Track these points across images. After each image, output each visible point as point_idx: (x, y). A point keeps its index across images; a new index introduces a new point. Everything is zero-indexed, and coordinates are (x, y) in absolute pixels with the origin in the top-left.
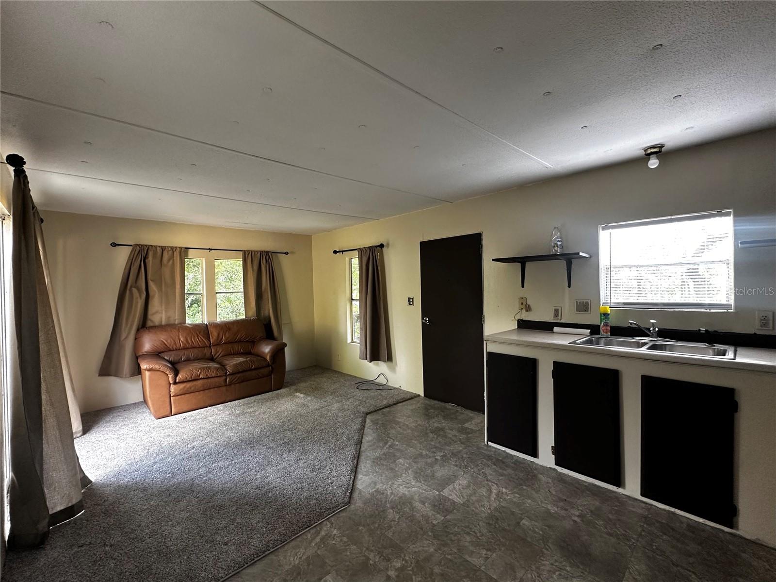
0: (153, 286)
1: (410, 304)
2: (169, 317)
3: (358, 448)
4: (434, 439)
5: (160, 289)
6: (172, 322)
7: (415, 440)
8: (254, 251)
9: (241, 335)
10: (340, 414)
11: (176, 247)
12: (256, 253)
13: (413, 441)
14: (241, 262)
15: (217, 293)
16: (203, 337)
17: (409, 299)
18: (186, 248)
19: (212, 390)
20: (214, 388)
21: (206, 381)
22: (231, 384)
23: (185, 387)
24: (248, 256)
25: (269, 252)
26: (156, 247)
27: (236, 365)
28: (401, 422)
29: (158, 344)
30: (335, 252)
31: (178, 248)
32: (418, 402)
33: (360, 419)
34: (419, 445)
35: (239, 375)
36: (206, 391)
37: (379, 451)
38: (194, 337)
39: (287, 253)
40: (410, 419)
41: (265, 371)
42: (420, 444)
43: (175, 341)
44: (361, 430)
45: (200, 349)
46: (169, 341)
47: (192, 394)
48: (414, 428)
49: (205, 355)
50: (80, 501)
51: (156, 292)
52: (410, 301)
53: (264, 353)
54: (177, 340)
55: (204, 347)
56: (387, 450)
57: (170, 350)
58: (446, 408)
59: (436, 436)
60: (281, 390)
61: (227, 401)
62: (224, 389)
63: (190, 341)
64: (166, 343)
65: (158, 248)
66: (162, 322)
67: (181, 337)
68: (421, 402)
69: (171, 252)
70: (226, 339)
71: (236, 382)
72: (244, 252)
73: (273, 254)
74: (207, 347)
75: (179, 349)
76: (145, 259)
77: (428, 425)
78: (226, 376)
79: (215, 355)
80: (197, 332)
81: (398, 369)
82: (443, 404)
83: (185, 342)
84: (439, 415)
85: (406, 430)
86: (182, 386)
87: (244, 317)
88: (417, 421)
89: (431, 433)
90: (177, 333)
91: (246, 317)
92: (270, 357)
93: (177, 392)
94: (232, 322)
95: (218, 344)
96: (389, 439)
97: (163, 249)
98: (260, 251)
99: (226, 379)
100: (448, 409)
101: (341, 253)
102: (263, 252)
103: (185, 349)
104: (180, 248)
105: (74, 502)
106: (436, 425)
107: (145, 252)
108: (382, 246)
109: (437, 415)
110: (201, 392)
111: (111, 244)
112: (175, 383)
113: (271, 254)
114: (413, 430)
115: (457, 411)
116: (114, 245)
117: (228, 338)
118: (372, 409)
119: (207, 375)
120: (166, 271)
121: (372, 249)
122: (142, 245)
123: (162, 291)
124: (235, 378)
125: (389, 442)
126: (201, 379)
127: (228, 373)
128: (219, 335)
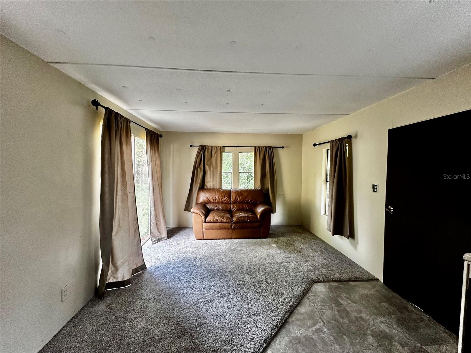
0: (207, 167)
1: (374, 191)
2: (214, 185)
3: (286, 316)
4: (371, 347)
5: (210, 169)
6: (215, 187)
7: (347, 337)
8: (261, 147)
9: (248, 199)
10: (292, 274)
11: (218, 146)
12: (263, 148)
13: (345, 337)
14: (253, 154)
15: (239, 172)
16: (227, 198)
17: (374, 186)
18: (223, 146)
19: (224, 230)
20: (225, 229)
21: (221, 224)
22: (234, 229)
23: (210, 225)
24: (257, 150)
25: (270, 147)
26: (209, 146)
27: (238, 218)
28: (341, 304)
29: (205, 199)
30: (315, 145)
31: (219, 147)
32: (374, 287)
33: (304, 286)
34: (349, 347)
35: (239, 224)
36: (221, 230)
37: (303, 330)
38: (223, 197)
39: (283, 147)
40: (355, 305)
41: (256, 224)
42: (351, 345)
43: (213, 198)
44: (299, 298)
45: (225, 204)
46: (210, 198)
47: (214, 230)
48: (354, 319)
49: (227, 208)
50: (129, 279)
51: (208, 171)
52: (375, 188)
53: (257, 212)
54: (214, 198)
55: (227, 203)
56: (311, 334)
57: (211, 203)
58: (406, 308)
59: (376, 344)
60: (266, 239)
61: (232, 238)
62: (231, 230)
63: (220, 199)
64: (209, 198)
65: (210, 147)
66: (210, 187)
67: (216, 196)
68: (377, 288)
69: (216, 149)
70: (240, 200)
71: (238, 228)
72: (255, 147)
73: (273, 148)
74: (229, 203)
75: (215, 203)
76: (204, 152)
77: (372, 323)
78: (232, 223)
79: (232, 209)
80: (225, 194)
81: (359, 247)
82: (404, 301)
83: (218, 199)
84: (393, 314)
85: (343, 318)
86: (209, 224)
87: (254, 188)
88: (361, 312)
89: (372, 336)
90: (215, 194)
91: (255, 188)
92: (260, 216)
93: (206, 227)
94: (244, 190)
95: (235, 203)
96: (320, 320)
97: (212, 147)
98: (265, 147)
99: (232, 225)
100: (408, 311)
101: (320, 145)
102: (267, 147)
103: (218, 203)
104: (220, 146)
105: (125, 279)
106: (383, 327)
107: (204, 149)
108: (350, 137)
109: (390, 314)
110: (219, 230)
111: (190, 146)
112: (205, 222)
113: (272, 149)
114: (351, 321)
115: (422, 320)
116: (191, 146)
117: (241, 199)
118: (321, 278)
119: (221, 221)
120: (213, 159)
121: (341, 141)
122: (202, 146)
123: (211, 170)
124: (238, 225)
125: (319, 324)
126: (218, 222)
127: (233, 222)
128: (236, 197)
